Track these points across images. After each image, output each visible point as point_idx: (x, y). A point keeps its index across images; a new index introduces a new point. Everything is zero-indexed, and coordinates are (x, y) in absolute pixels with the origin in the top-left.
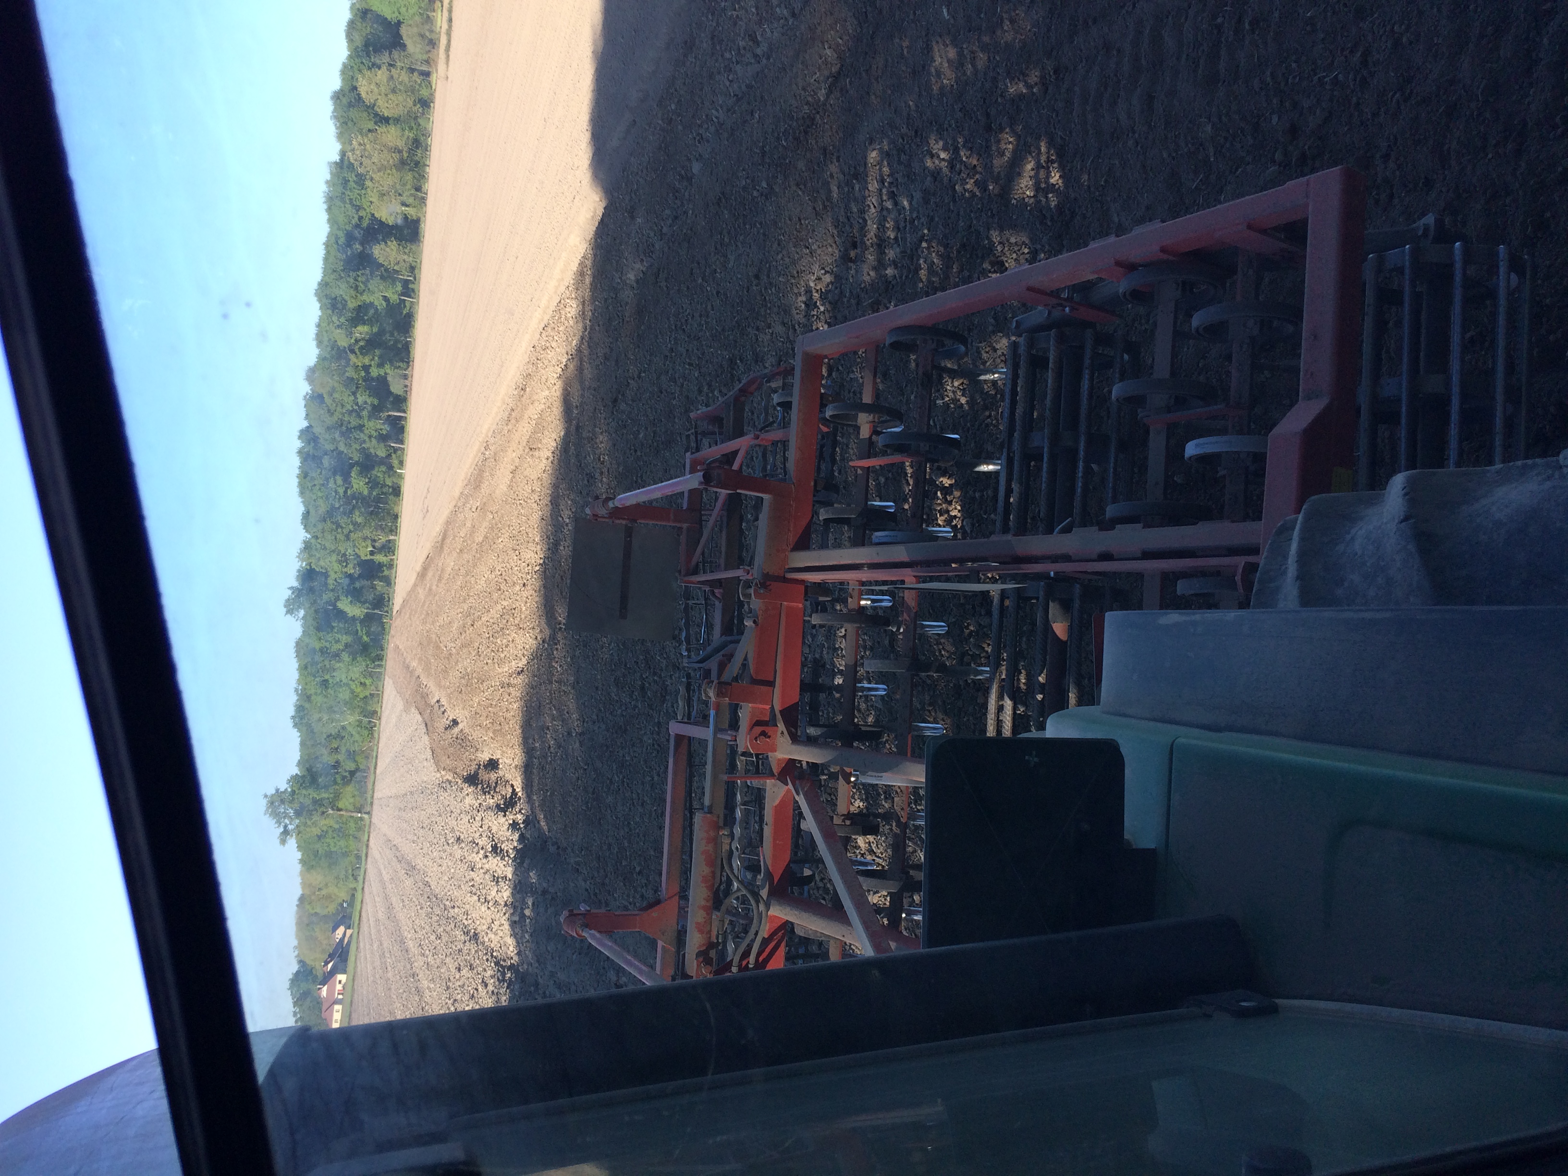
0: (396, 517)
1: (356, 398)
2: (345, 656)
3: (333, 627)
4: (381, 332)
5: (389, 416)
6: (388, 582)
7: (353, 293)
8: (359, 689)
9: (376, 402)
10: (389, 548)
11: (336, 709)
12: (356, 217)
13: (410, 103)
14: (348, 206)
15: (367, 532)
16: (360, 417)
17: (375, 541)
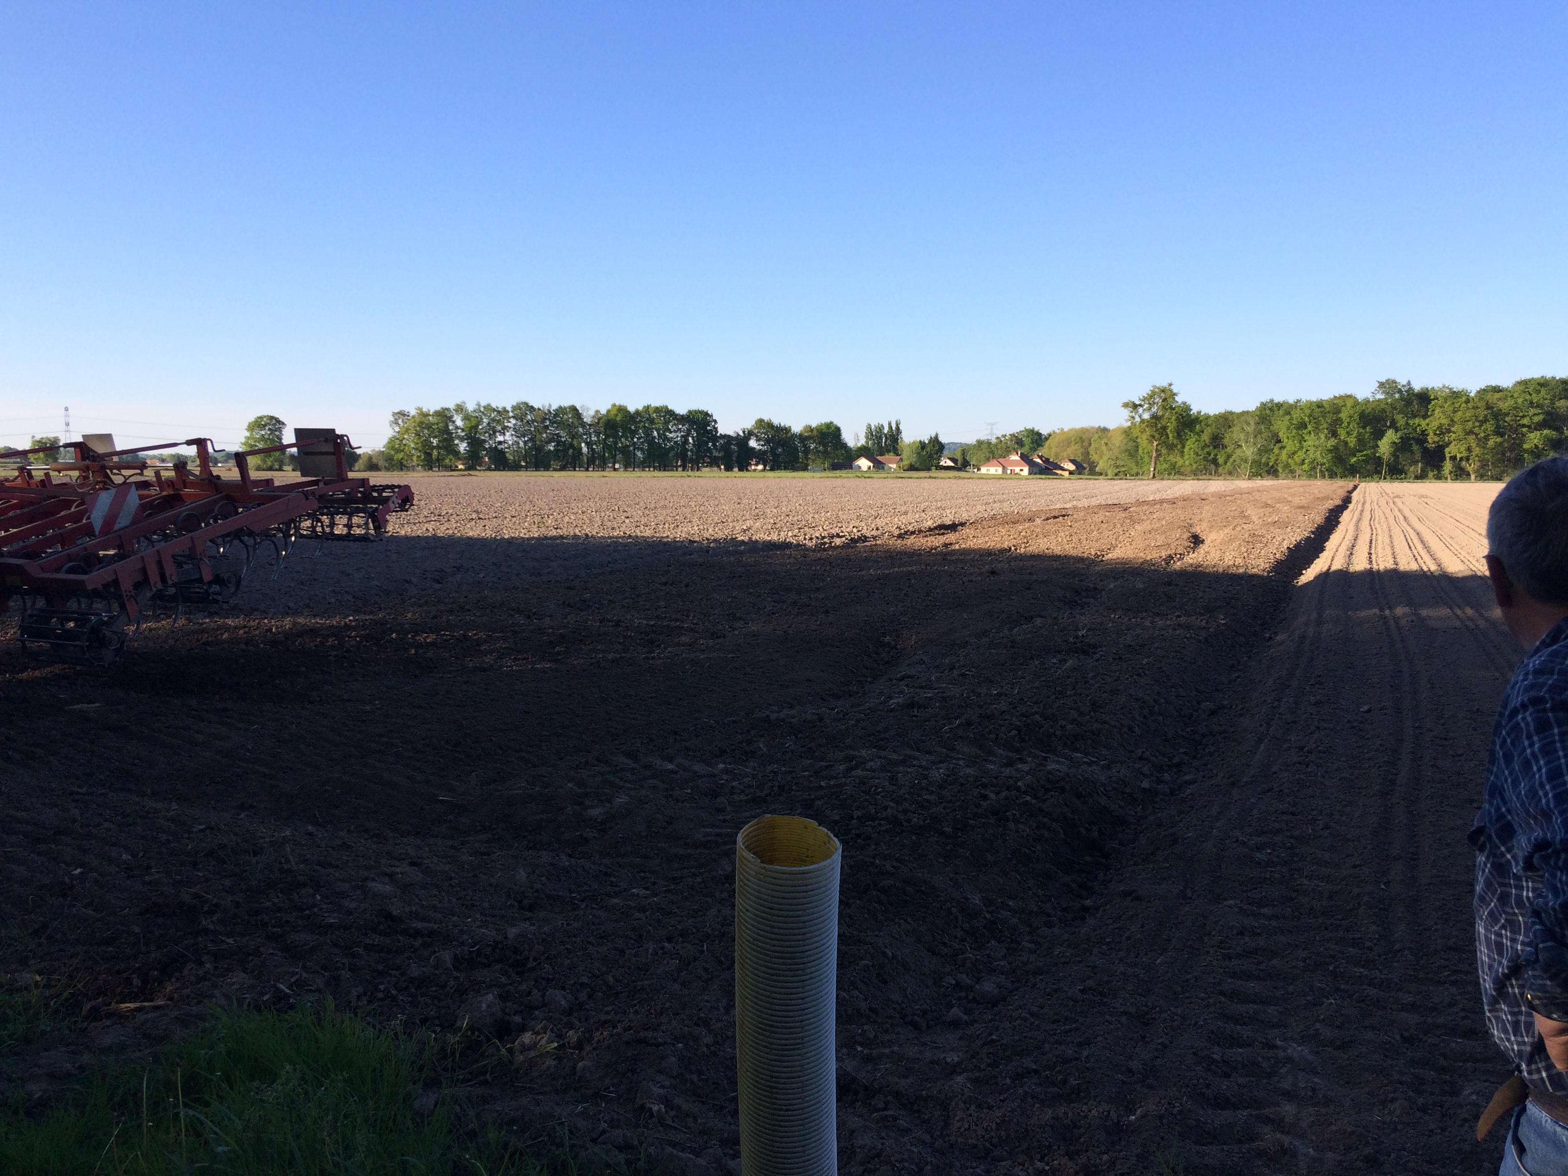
2: (1332, 442)
8: (1297, 459)
10: (1460, 474)
15: (1477, 451)
17: (1468, 459)
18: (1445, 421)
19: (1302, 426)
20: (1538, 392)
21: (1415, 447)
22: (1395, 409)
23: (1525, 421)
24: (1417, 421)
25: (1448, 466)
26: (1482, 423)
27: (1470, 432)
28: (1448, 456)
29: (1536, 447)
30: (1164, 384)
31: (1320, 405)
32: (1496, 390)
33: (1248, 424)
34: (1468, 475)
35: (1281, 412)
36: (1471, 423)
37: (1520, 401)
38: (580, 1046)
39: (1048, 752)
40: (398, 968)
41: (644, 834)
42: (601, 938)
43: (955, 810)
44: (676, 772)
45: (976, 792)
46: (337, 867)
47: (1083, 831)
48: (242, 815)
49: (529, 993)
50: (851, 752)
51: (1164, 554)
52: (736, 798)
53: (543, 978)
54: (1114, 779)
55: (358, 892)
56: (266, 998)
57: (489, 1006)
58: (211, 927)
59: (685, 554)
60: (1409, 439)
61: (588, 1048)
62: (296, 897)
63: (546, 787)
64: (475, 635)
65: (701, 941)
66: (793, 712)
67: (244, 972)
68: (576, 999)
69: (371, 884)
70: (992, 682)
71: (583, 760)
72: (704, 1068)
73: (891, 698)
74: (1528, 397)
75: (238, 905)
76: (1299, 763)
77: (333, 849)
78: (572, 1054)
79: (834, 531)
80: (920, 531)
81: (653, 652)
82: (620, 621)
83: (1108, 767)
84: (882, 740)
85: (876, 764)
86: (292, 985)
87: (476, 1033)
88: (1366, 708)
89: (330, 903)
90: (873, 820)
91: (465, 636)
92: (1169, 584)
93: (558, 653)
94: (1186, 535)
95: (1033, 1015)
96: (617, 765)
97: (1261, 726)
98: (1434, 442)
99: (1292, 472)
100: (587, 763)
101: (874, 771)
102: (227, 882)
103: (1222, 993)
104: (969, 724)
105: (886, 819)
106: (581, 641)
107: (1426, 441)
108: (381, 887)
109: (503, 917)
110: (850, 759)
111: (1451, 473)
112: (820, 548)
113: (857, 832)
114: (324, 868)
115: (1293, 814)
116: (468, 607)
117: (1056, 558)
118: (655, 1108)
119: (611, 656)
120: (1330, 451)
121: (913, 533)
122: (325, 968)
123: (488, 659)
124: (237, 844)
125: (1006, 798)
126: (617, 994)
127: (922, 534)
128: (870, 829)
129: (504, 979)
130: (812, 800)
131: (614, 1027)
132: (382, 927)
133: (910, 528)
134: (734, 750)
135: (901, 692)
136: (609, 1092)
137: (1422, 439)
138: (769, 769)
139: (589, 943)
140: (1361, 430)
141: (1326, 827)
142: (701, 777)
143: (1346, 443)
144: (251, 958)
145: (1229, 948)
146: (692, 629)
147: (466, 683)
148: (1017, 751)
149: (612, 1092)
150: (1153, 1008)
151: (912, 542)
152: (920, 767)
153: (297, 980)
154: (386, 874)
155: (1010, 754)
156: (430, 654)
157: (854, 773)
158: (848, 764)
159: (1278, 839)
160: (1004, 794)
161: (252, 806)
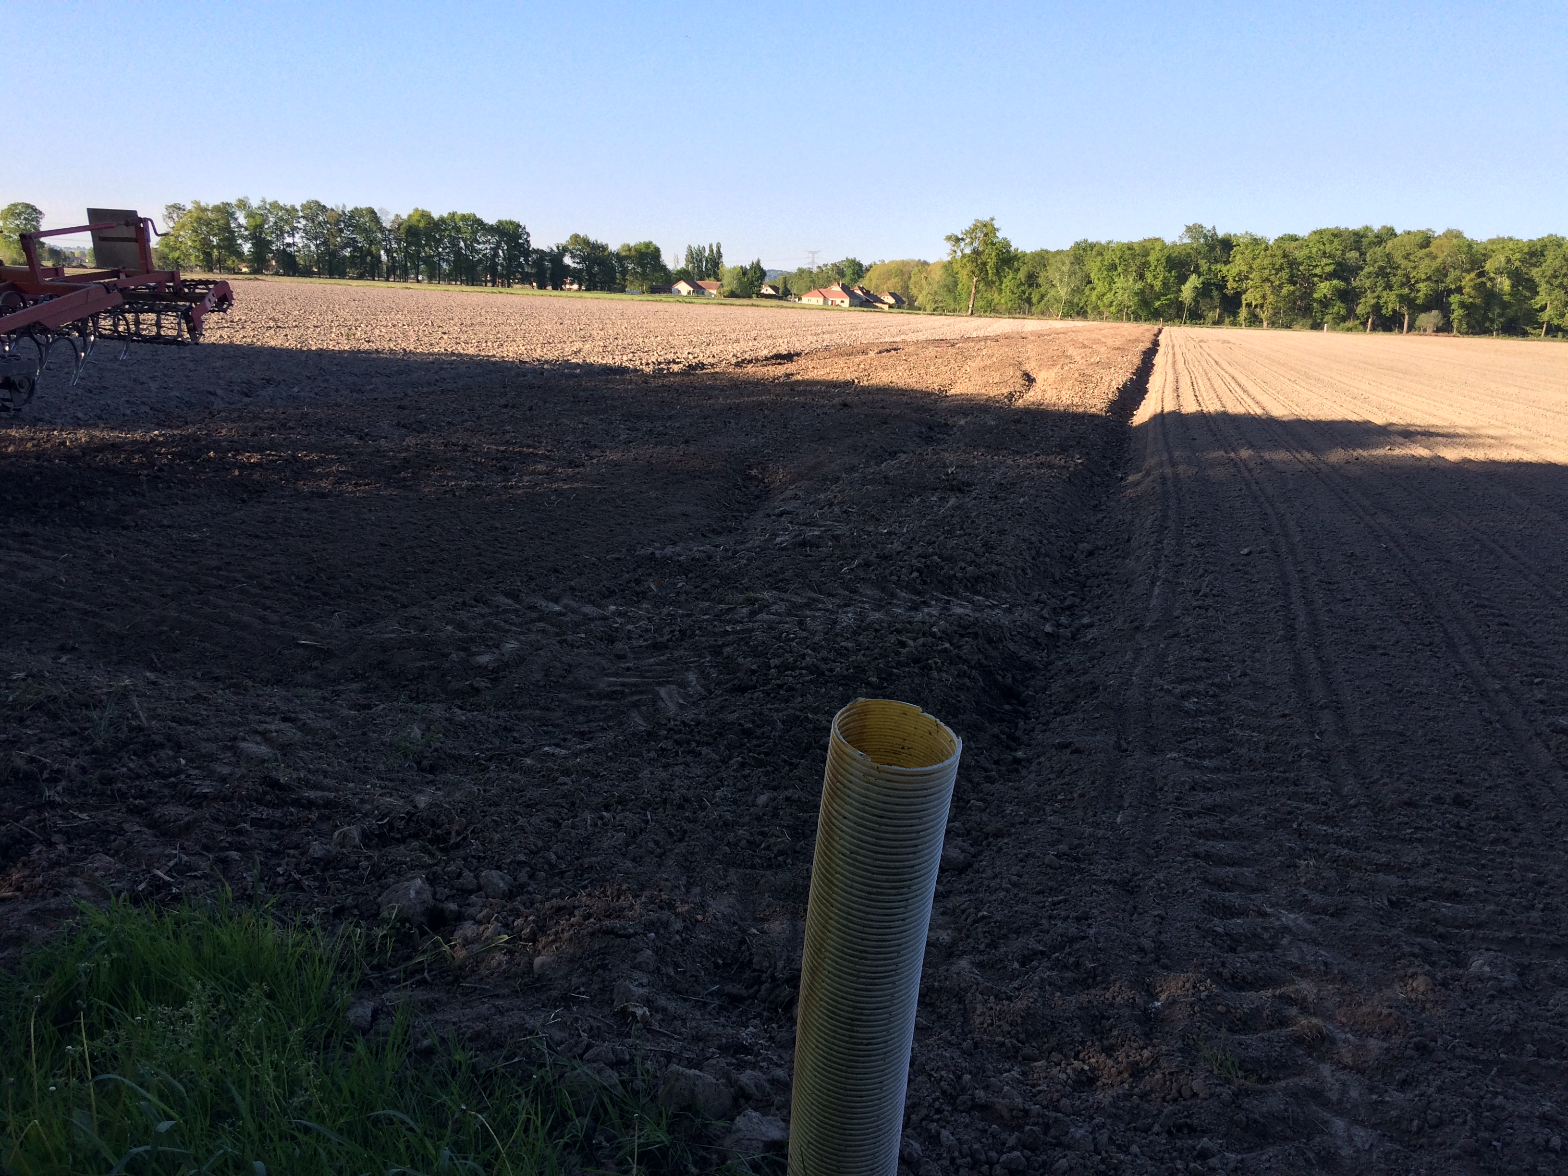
3: (1170, 272)
5: (1403, 316)
6: (1218, 323)
8: (1106, 300)
9: (1419, 301)
15: (1271, 298)
16: (1402, 285)
17: (1262, 306)
18: (1244, 268)
19: (1113, 267)
20: (1332, 242)
21: (1215, 293)
22: (1200, 253)
23: (1318, 271)
24: (1219, 266)
25: (1243, 312)
26: (1278, 271)
27: (1267, 280)
28: (1244, 302)
29: (1325, 296)
30: (987, 218)
31: (1130, 247)
32: (1294, 239)
33: (1063, 264)
34: (1261, 322)
35: (1094, 253)
36: (1267, 271)
37: (1314, 250)
38: (533, 939)
39: (949, 594)
40: (296, 847)
41: (541, 683)
42: (528, 806)
43: (876, 658)
44: (564, 615)
45: (893, 638)
46: (196, 723)
47: (1000, 678)
48: (64, 659)
49: (460, 875)
50: (752, 594)
51: (1005, 391)
52: (634, 643)
53: (473, 857)
54: (1018, 623)
55: (229, 754)
56: (140, 888)
57: (417, 893)
58: (58, 799)
59: (518, 375)
60: (1210, 284)
61: (543, 940)
62: (153, 760)
63: (423, 631)
64: (306, 456)
65: (642, 809)
66: (678, 549)
67: (107, 854)
68: (515, 879)
69: (243, 745)
70: (878, 520)
71: (460, 600)
72: (680, 959)
73: (777, 535)
74: (1322, 247)
75: (84, 770)
76: (1200, 607)
77: (187, 701)
78: (525, 946)
79: (671, 357)
80: (757, 360)
81: (509, 480)
82: (466, 445)
83: (1009, 610)
84: (781, 581)
85: (781, 607)
86: (170, 870)
87: (407, 925)
88: (1246, 551)
89: (197, 768)
90: (793, 669)
91: (296, 459)
92: (1018, 421)
93: (404, 479)
94: (1019, 373)
95: (1014, 885)
96: (498, 606)
97: (1150, 568)
98: (1233, 288)
99: (1101, 313)
100: (464, 603)
101: (779, 615)
102: (66, 743)
103: (1196, 856)
104: (867, 564)
105: (806, 668)
106: (428, 466)
107: (1225, 287)
108: (254, 747)
109: (403, 781)
110: (751, 602)
111: (1246, 319)
112: (658, 373)
113: (779, 682)
114: (181, 724)
115: (1207, 660)
116: (290, 424)
117: (902, 392)
118: (639, 1012)
119: (465, 483)
120: (1136, 294)
121: (750, 362)
122: (206, 848)
123: (325, 485)
124: (70, 695)
125: (924, 645)
126: (562, 873)
127: (759, 364)
128: (791, 679)
129: (427, 859)
130: (719, 646)
131: (572, 914)
132: (268, 797)
133: (747, 356)
134: (623, 591)
135: (786, 529)
136: (579, 993)
137: (1221, 285)
138: (665, 611)
139: (516, 812)
140: (1167, 274)
141: (1244, 674)
142: (592, 620)
143: (1152, 286)
144: (113, 837)
145: (1187, 805)
146: (547, 457)
147: (306, 510)
148: (919, 593)
149: (584, 993)
150: (1135, 874)
151: (750, 369)
152: (827, 610)
153: (176, 864)
154: (257, 732)
155: (914, 597)
156: (256, 476)
157: (759, 617)
158: (750, 607)
159: (1201, 687)
160: (921, 641)
161: (74, 649)
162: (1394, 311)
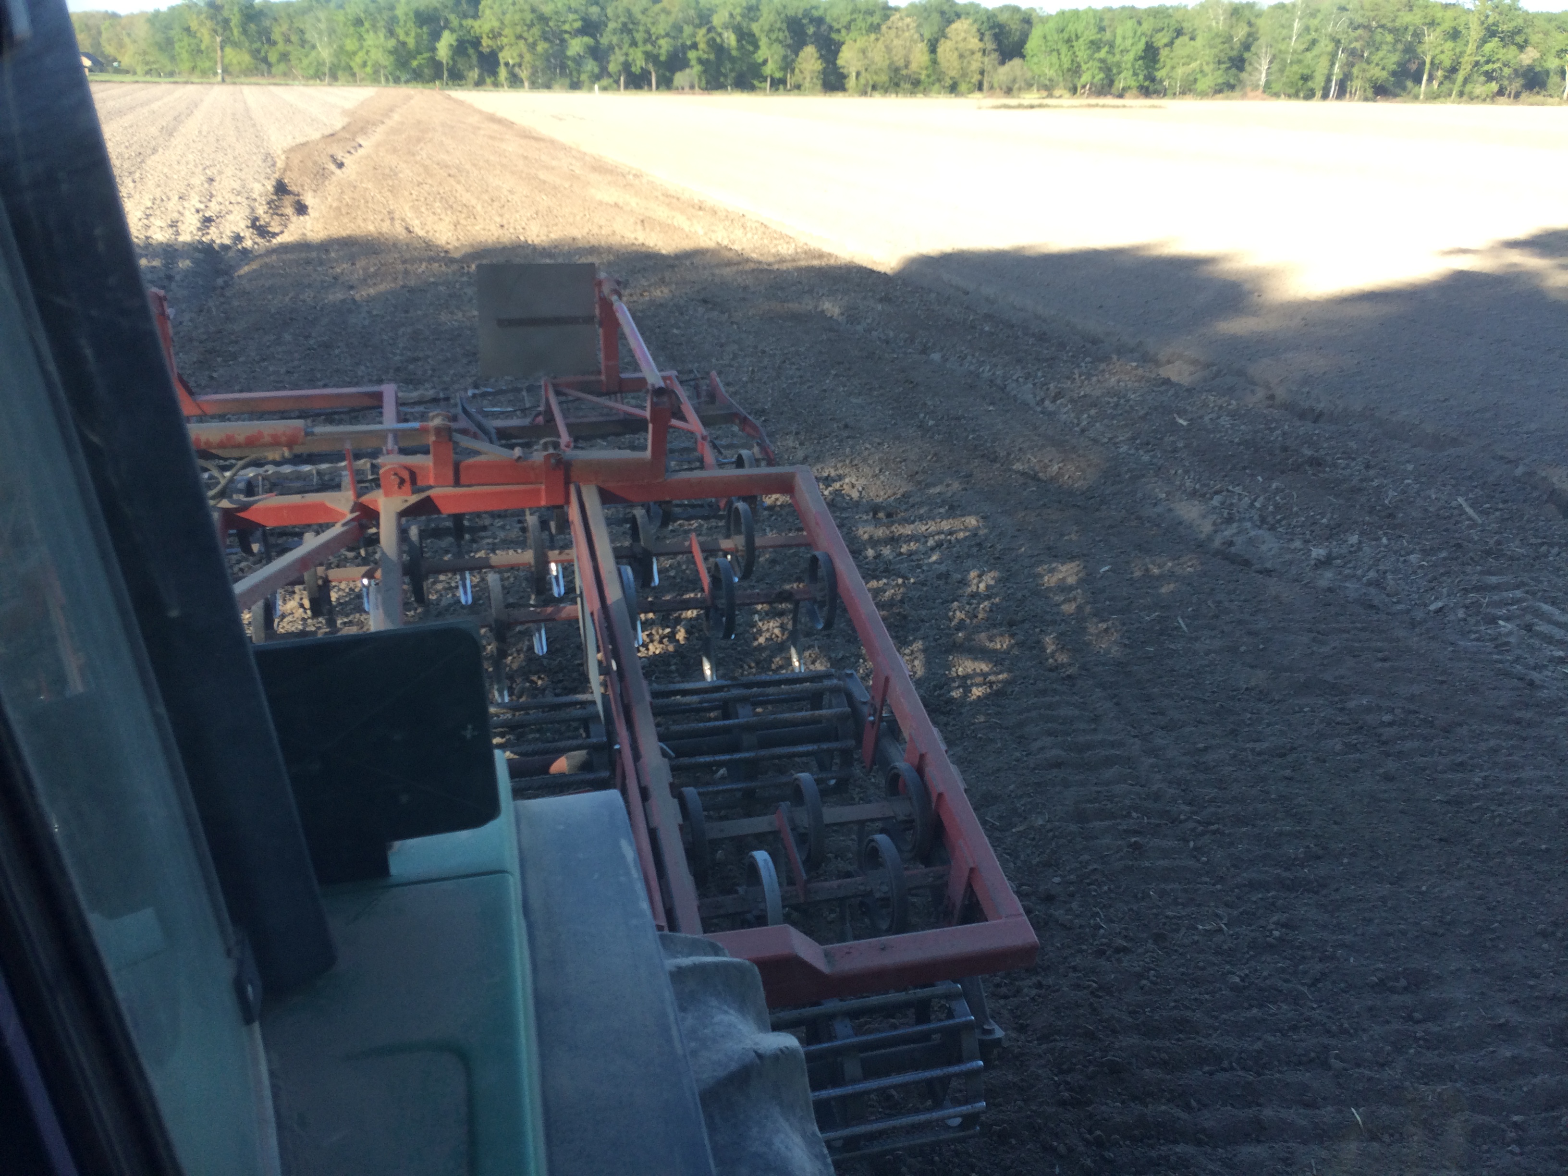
0: (548, 86)
1: (663, 37)
2: (391, 43)
3: (421, 27)
4: (733, 60)
5: (650, 73)
6: (479, 84)
7: (766, 27)
8: (358, 59)
9: (663, 58)
10: (515, 81)
11: (333, 37)
12: (839, 26)
13: (953, 73)
14: (848, 18)
15: (528, 57)
16: (645, 41)
17: (520, 65)
18: (496, 24)
19: (359, 22)
21: (471, 51)
22: (446, 7)
23: (567, 27)
24: (469, 22)
25: (503, 73)
26: (531, 26)
27: (520, 37)
28: (502, 61)
29: (579, 55)
33: (319, 20)
34: (522, 82)
36: (519, 27)
60: (464, 42)
98: (488, 46)
99: (354, 75)
107: (480, 44)
111: (506, 79)
120: (390, 52)
137: (476, 43)
140: (419, 30)
143: (404, 44)
162: (642, 68)
